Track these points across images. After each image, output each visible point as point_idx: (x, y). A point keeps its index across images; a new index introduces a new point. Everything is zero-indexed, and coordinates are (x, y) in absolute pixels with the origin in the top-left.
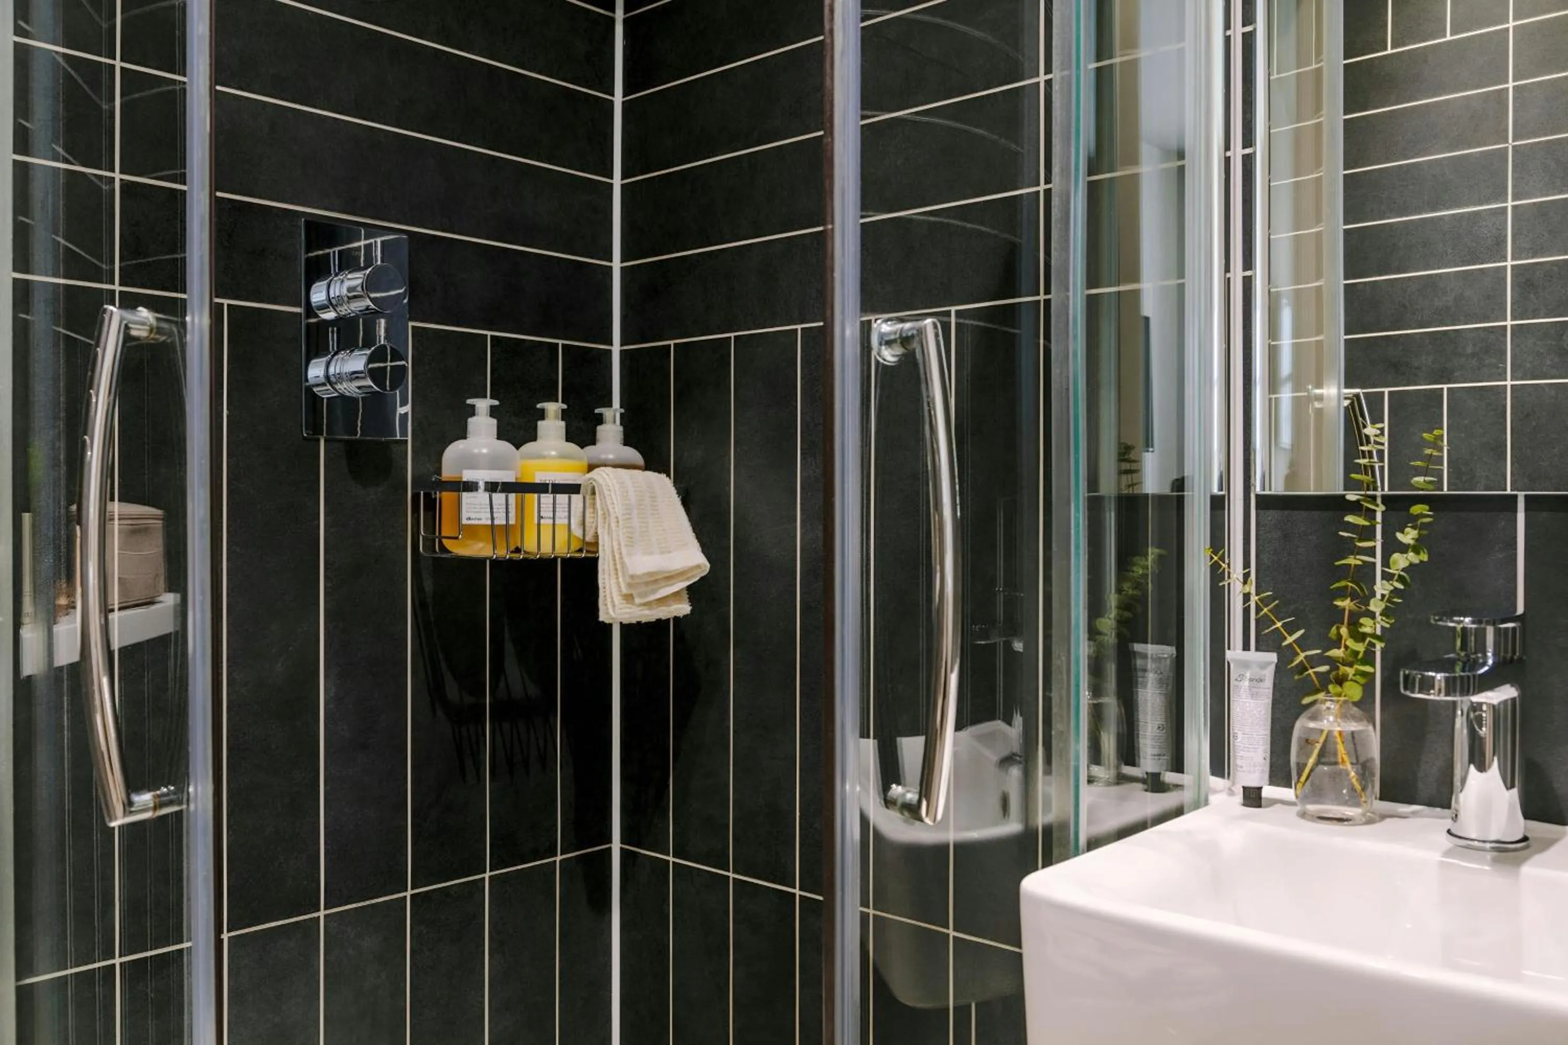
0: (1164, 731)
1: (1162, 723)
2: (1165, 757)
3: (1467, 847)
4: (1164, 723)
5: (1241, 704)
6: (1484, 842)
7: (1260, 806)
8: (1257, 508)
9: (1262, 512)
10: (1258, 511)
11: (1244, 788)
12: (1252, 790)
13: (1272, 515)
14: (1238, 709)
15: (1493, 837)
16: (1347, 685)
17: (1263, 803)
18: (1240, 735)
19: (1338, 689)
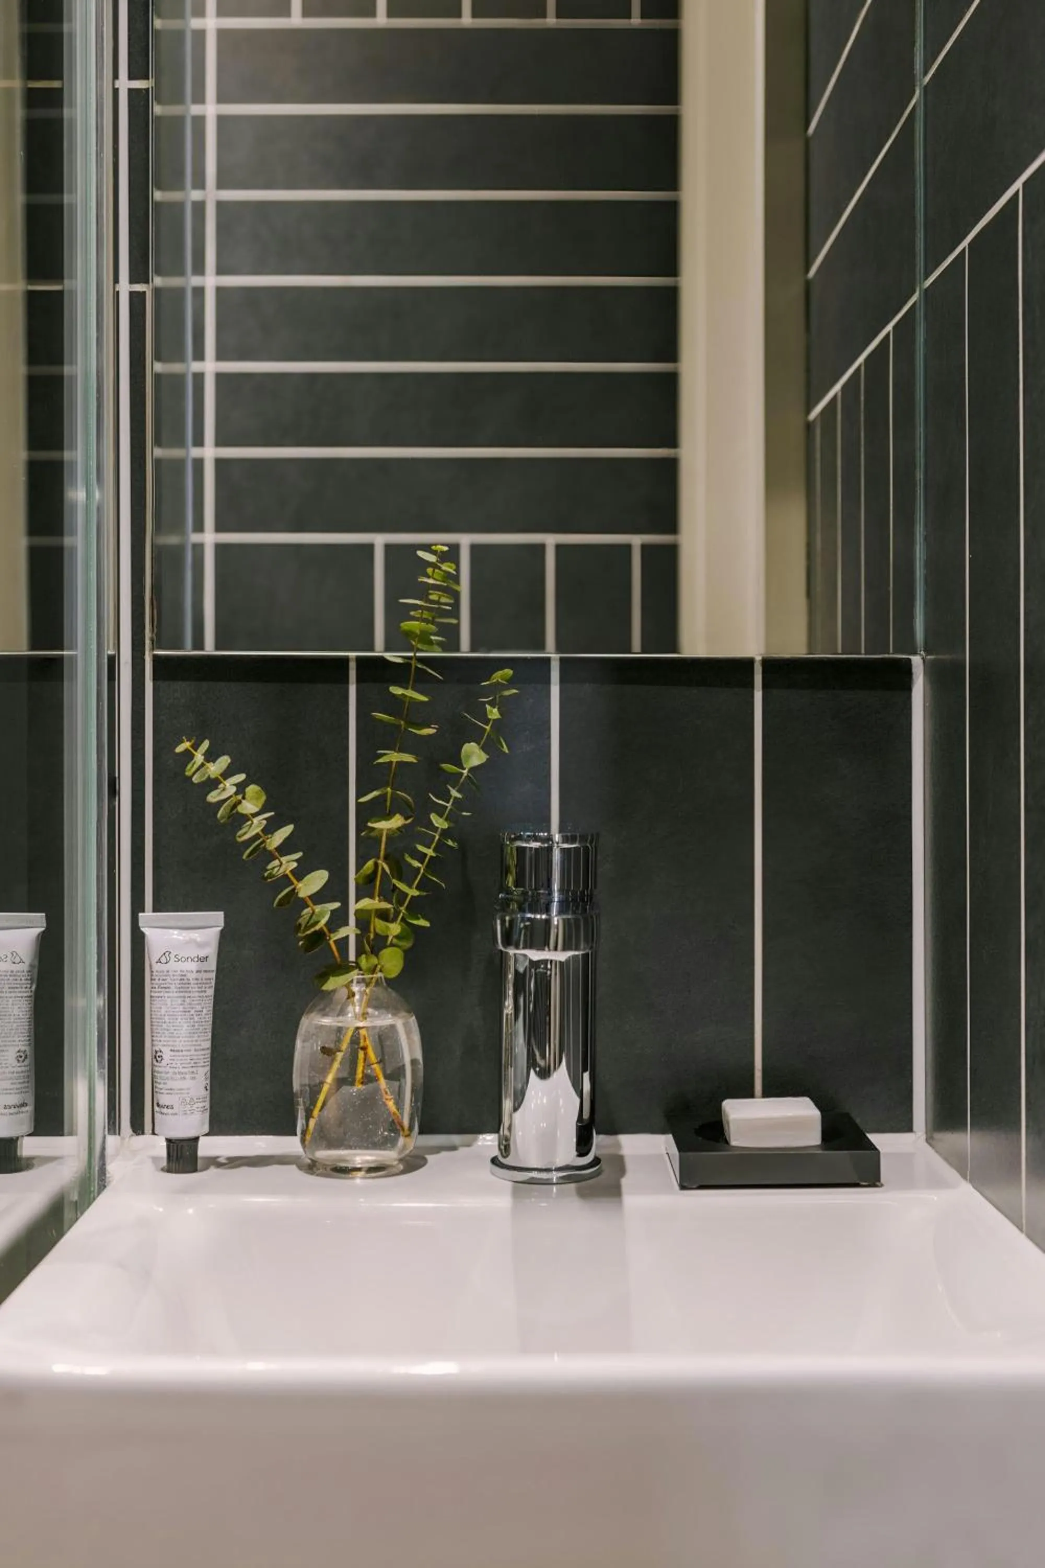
0: (27, 1062)
1: (23, 1048)
2: (27, 1108)
3: (531, 1182)
4: (27, 1048)
5: (169, 1001)
6: (548, 1170)
7: (195, 1170)
8: (155, 678)
9: (163, 684)
10: (158, 683)
11: (169, 1141)
12: (184, 1144)
13: (181, 689)
14: (163, 1011)
15: (560, 1163)
16: (386, 953)
17: (200, 1164)
18: (167, 1054)
19: (374, 960)
